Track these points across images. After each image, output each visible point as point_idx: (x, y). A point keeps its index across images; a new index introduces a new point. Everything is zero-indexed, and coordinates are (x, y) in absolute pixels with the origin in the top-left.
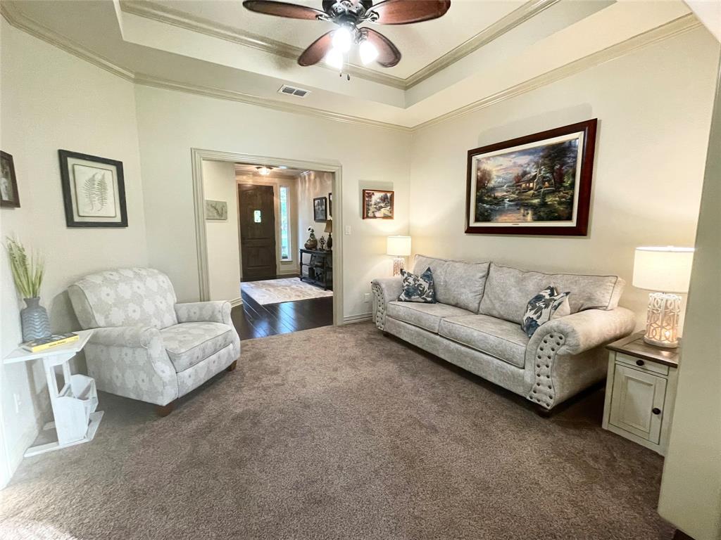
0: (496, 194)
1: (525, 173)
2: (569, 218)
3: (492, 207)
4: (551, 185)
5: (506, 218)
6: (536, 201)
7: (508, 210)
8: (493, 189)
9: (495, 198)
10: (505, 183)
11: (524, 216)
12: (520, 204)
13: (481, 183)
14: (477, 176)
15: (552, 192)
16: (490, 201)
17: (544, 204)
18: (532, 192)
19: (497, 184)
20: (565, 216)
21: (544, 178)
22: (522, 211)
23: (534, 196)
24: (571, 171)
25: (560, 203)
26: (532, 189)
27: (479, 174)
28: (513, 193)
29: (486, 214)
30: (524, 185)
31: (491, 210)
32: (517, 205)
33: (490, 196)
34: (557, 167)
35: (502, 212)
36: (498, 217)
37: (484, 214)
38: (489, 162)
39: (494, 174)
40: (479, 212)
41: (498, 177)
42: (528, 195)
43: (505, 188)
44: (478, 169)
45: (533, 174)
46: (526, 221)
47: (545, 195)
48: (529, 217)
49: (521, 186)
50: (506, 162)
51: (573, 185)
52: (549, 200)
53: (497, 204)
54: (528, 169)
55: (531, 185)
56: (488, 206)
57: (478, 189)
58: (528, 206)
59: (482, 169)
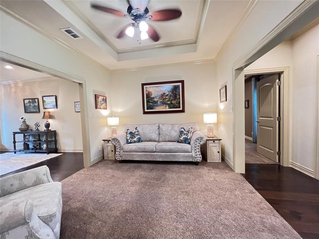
0: (155, 100)
1: (164, 93)
2: (180, 107)
3: (153, 104)
4: (173, 98)
5: (159, 108)
6: (169, 102)
7: (160, 105)
8: (153, 98)
9: (154, 101)
10: (158, 96)
11: (165, 107)
12: (164, 103)
13: (148, 96)
14: (146, 93)
15: (174, 100)
16: (153, 102)
17: (172, 103)
18: (167, 99)
19: (154, 96)
20: (178, 107)
21: (171, 95)
22: (165, 105)
23: (168, 101)
24: (178, 94)
25: (176, 103)
26: (167, 98)
27: (147, 92)
28: (161, 100)
29: (151, 107)
30: (164, 97)
31: (153, 105)
32: (163, 103)
33: (152, 100)
34: (174, 92)
35: (158, 106)
36: (156, 108)
37: (150, 107)
38: (151, 89)
39: (153, 93)
40: (148, 106)
41: (155, 94)
42: (166, 100)
43: (158, 98)
44: (146, 91)
45: (167, 94)
46: (166, 109)
47: (172, 100)
48: (167, 107)
49: (163, 97)
50: (157, 89)
51: (179, 98)
52: (173, 102)
53: (155, 103)
54: (165, 92)
55: (167, 97)
56: (152, 104)
57: (147, 98)
58: (166, 104)
59: (148, 91)
